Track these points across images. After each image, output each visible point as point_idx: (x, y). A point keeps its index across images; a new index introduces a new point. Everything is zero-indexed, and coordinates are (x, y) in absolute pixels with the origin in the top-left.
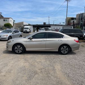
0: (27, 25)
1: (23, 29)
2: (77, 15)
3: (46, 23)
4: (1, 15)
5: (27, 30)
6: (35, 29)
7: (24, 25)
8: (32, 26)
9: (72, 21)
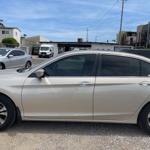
0: (47, 43)
1: (39, 50)
2: (138, 27)
3: (82, 39)
4: (1, 24)
5: (46, 52)
6: (62, 49)
7: (41, 43)
8: (56, 45)
9: (129, 38)
